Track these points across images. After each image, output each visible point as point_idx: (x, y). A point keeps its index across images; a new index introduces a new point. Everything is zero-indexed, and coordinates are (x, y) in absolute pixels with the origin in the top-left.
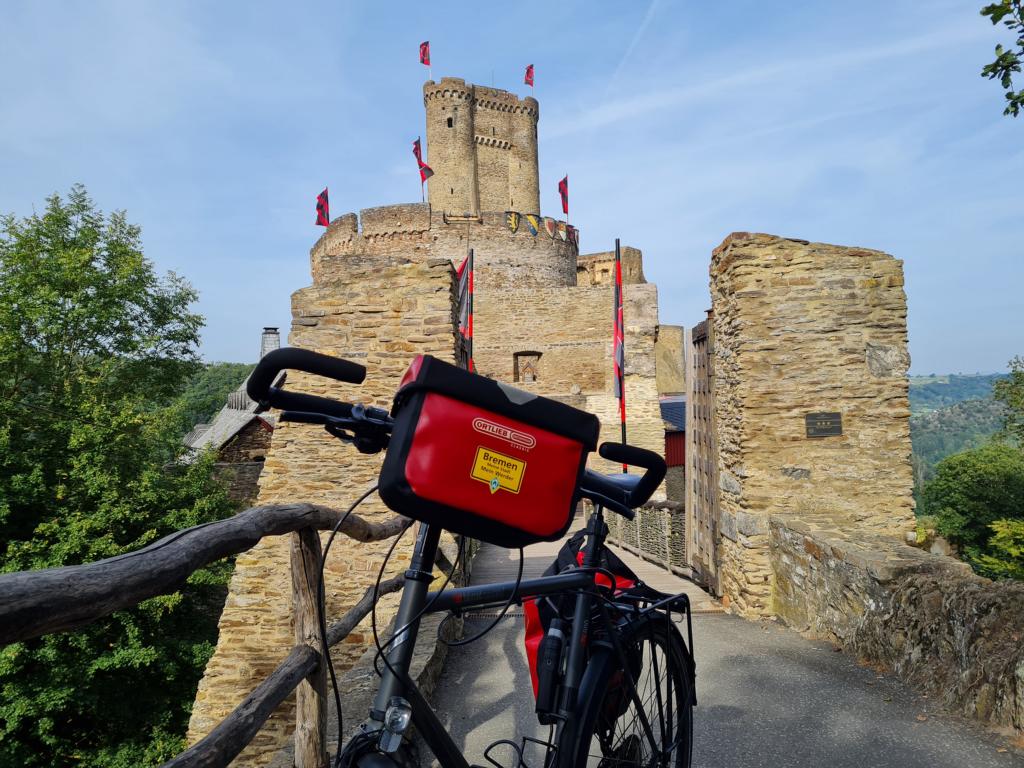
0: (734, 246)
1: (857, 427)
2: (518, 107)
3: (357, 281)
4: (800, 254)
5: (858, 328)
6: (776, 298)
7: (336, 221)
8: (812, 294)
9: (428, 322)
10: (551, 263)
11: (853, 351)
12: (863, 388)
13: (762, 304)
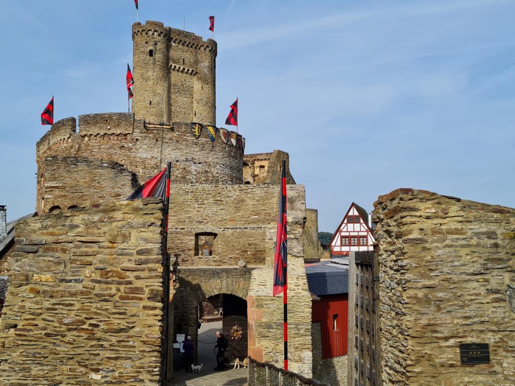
0: (401, 199)
1: (501, 356)
2: (202, 46)
3: (77, 214)
4: (454, 209)
5: (501, 272)
6: (435, 244)
7: (59, 123)
8: (464, 242)
9: (140, 253)
10: (224, 162)
11: (497, 292)
12: (506, 323)
13: (424, 249)
